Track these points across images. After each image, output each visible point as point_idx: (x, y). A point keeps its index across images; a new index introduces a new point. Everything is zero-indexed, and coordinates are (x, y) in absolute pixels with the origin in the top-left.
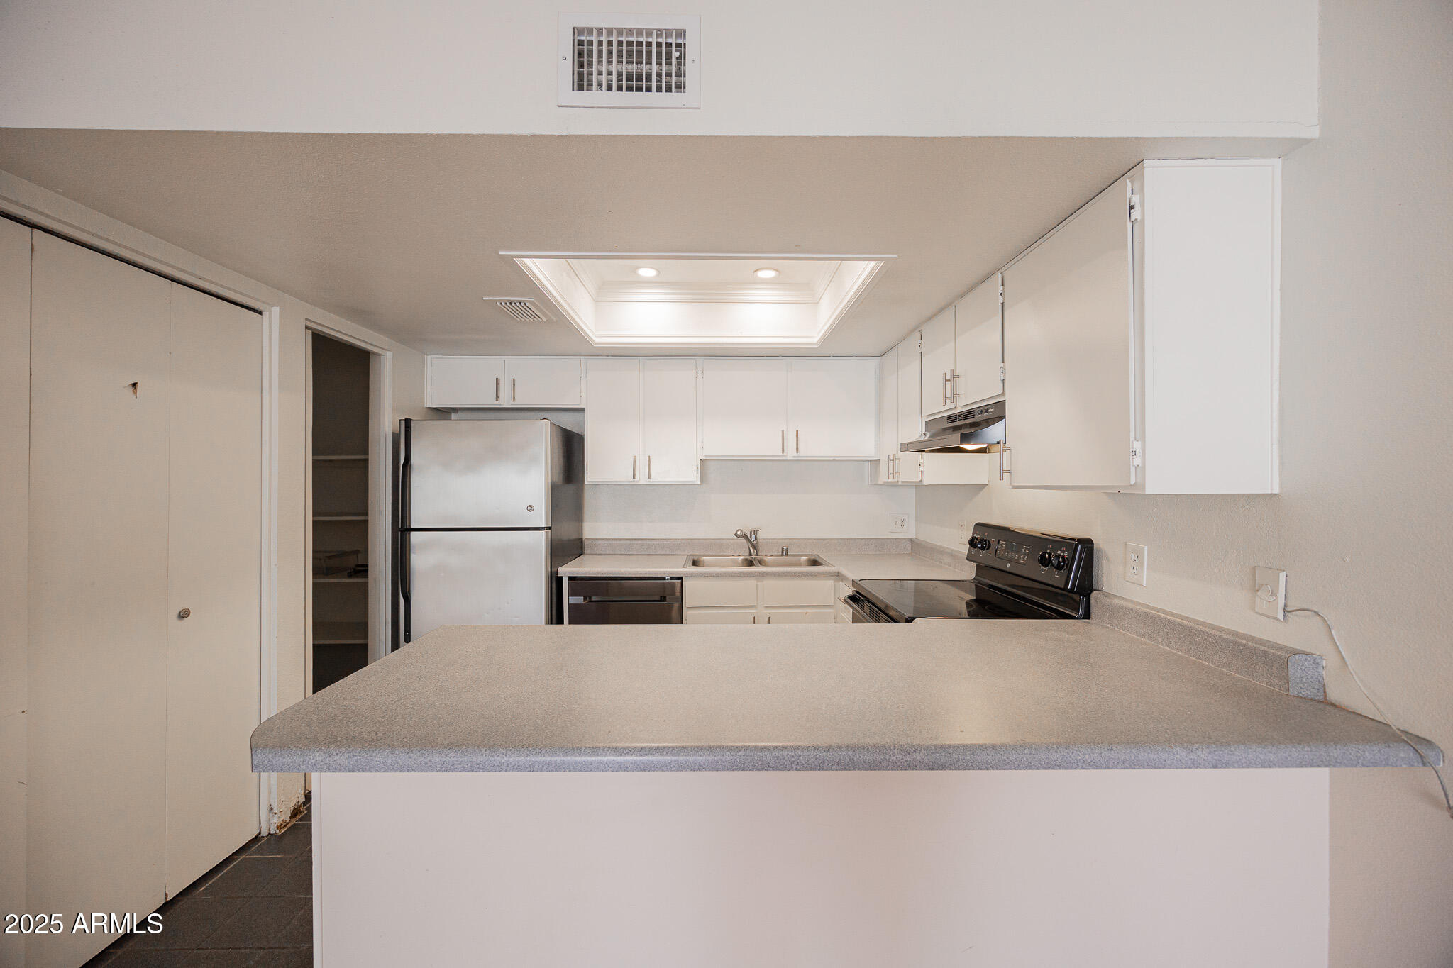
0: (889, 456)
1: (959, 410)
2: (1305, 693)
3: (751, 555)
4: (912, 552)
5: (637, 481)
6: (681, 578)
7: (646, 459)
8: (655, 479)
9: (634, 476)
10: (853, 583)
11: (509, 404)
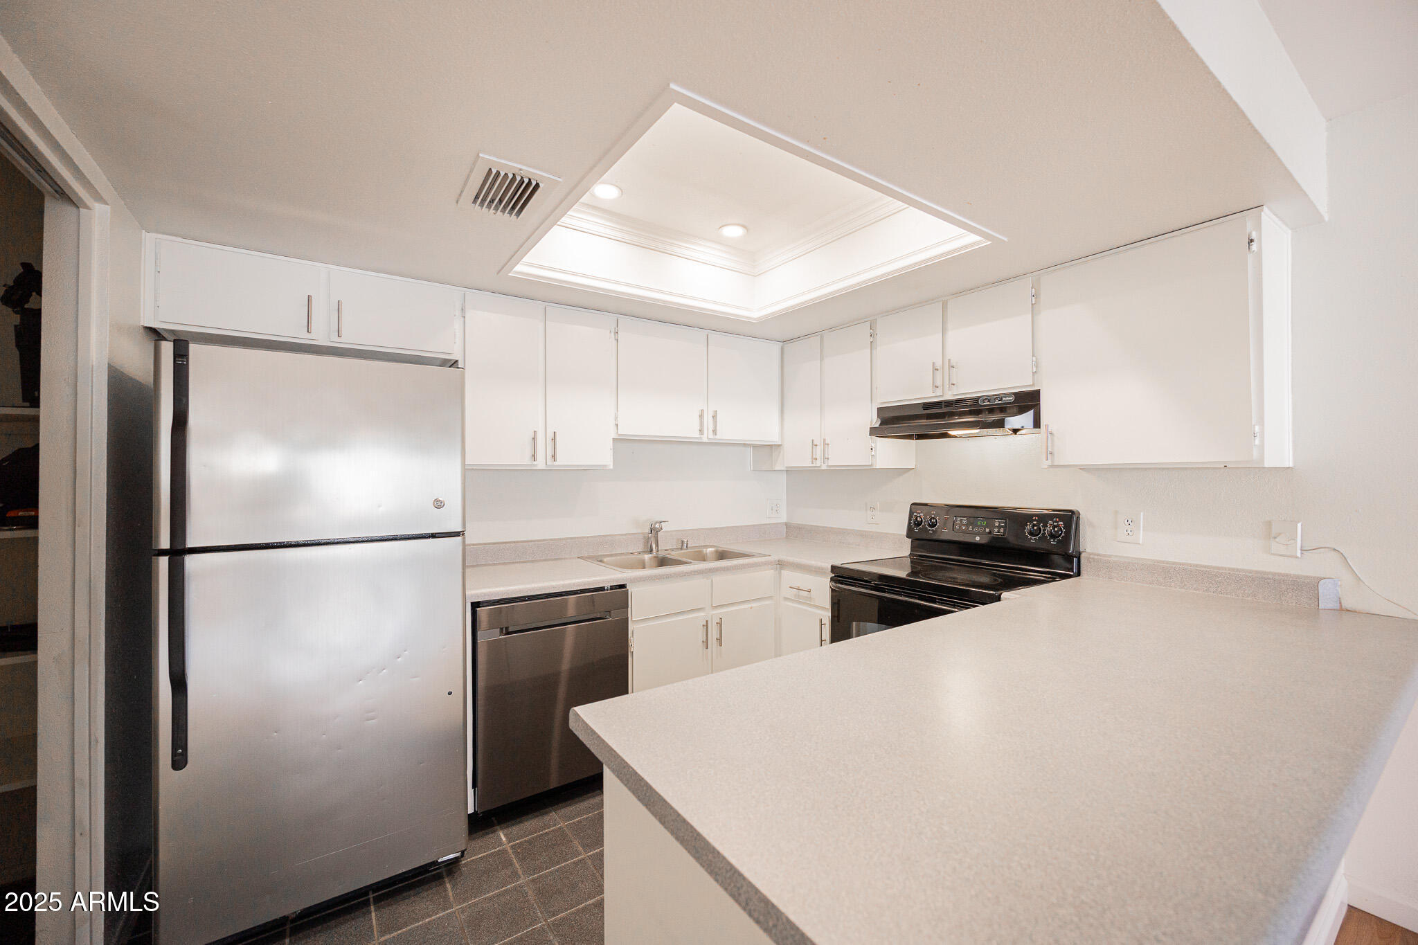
0: (812, 441)
2: (1330, 607)
3: (651, 551)
4: (787, 537)
5: (535, 465)
6: (623, 586)
7: (550, 436)
8: (561, 461)
9: (534, 457)
10: (834, 568)
11: (332, 342)
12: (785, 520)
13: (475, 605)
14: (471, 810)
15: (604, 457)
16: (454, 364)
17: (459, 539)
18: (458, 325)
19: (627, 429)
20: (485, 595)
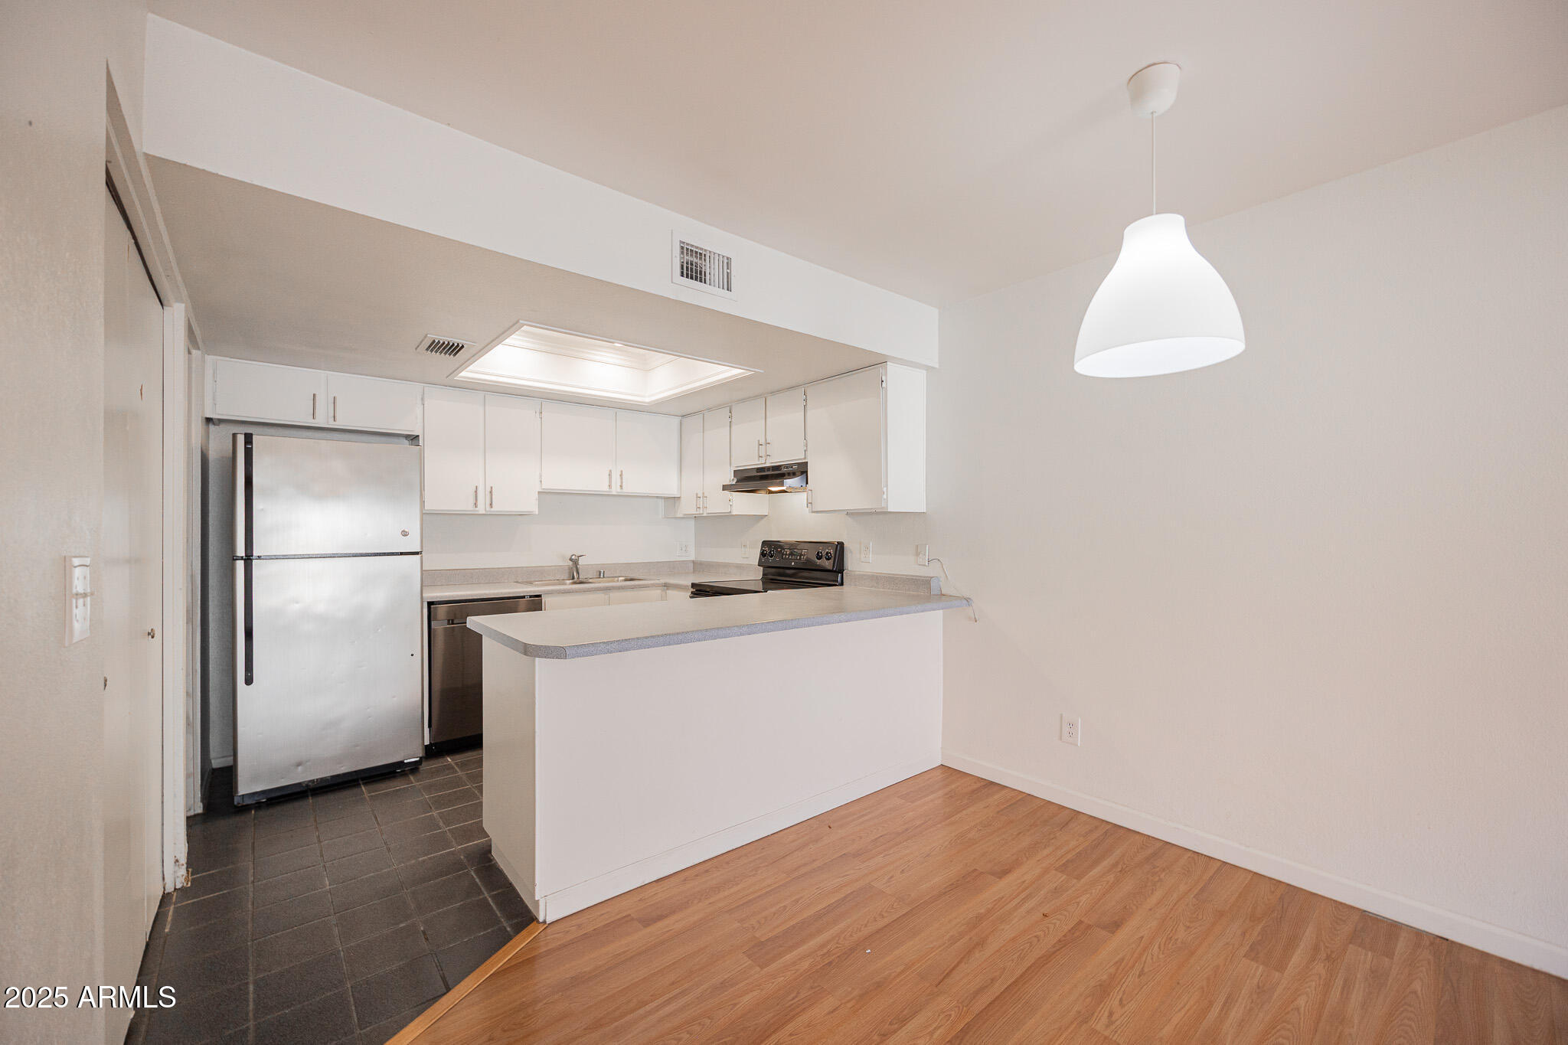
0: (697, 494)
1: (768, 465)
2: (936, 593)
3: (573, 578)
4: (694, 572)
5: (477, 511)
6: (539, 596)
7: (489, 489)
8: (496, 508)
9: (476, 505)
10: (693, 585)
11: (332, 425)
12: (692, 558)
13: (430, 604)
14: (427, 742)
15: (531, 505)
16: (414, 439)
17: (418, 556)
18: (419, 411)
19: (549, 484)
20: (437, 597)
